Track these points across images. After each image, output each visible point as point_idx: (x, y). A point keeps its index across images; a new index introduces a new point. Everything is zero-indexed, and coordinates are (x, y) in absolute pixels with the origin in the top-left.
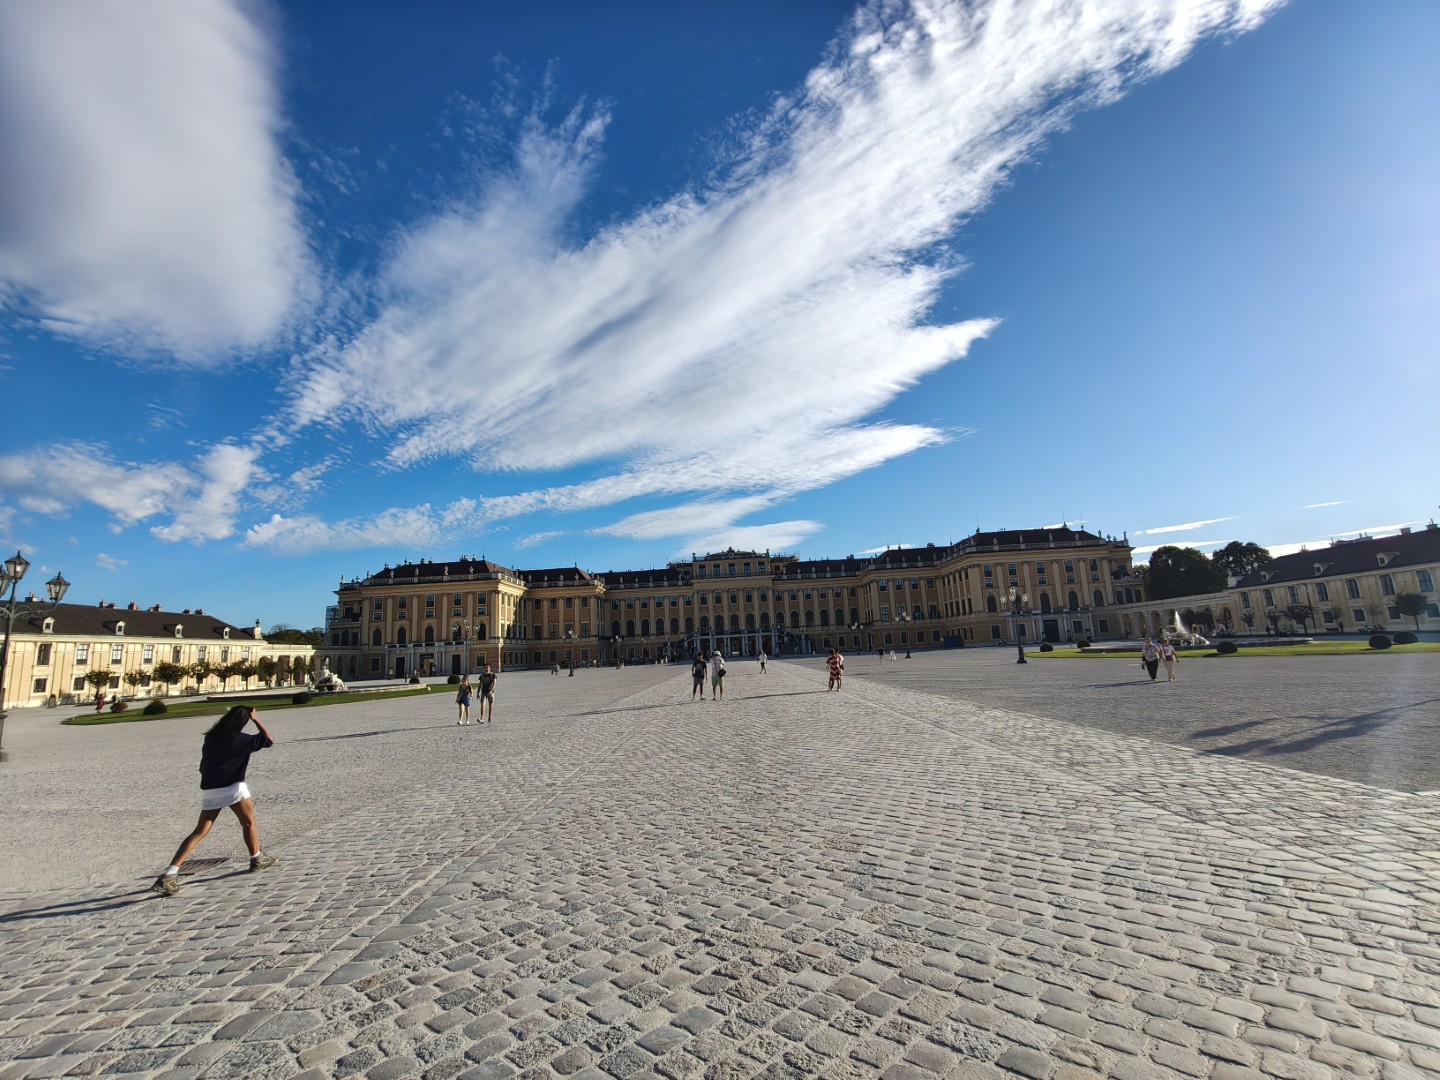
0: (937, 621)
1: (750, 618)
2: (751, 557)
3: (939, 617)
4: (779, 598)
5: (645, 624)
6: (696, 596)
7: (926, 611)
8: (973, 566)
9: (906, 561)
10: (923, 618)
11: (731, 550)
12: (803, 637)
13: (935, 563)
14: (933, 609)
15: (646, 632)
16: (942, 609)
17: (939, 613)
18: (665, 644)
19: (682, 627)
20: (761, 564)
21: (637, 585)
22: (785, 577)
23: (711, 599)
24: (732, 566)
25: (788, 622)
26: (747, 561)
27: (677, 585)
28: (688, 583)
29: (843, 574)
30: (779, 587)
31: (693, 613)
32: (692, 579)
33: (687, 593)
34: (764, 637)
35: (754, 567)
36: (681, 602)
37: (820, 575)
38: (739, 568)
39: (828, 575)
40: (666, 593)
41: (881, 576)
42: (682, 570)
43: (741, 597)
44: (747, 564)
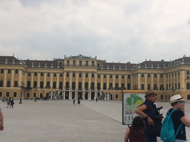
0: (162, 91)
1: (87, 84)
2: (89, 59)
3: (164, 90)
4: (99, 77)
5: (42, 83)
6: (65, 73)
7: (159, 86)
8: (182, 70)
9: (153, 66)
10: (157, 90)
11: (80, 55)
12: (108, 93)
13: (164, 68)
14: (162, 86)
15: (42, 86)
16: (165, 87)
17: (164, 88)
18: (50, 92)
19: (58, 85)
20: (93, 62)
21: (39, 67)
22: (102, 69)
23: (71, 75)
24: (81, 62)
25: (102, 87)
26: (87, 60)
27: (57, 68)
28: (62, 67)
29: (126, 69)
30: (100, 72)
31: (63, 80)
32: (64, 66)
33: (61, 71)
34: (92, 93)
35: (90, 63)
36: (58, 75)
37: (117, 69)
38: (84, 63)
39: (120, 69)
40: (52, 71)
41: (143, 71)
42: (59, 62)
43: (84, 75)
44: (87, 62)
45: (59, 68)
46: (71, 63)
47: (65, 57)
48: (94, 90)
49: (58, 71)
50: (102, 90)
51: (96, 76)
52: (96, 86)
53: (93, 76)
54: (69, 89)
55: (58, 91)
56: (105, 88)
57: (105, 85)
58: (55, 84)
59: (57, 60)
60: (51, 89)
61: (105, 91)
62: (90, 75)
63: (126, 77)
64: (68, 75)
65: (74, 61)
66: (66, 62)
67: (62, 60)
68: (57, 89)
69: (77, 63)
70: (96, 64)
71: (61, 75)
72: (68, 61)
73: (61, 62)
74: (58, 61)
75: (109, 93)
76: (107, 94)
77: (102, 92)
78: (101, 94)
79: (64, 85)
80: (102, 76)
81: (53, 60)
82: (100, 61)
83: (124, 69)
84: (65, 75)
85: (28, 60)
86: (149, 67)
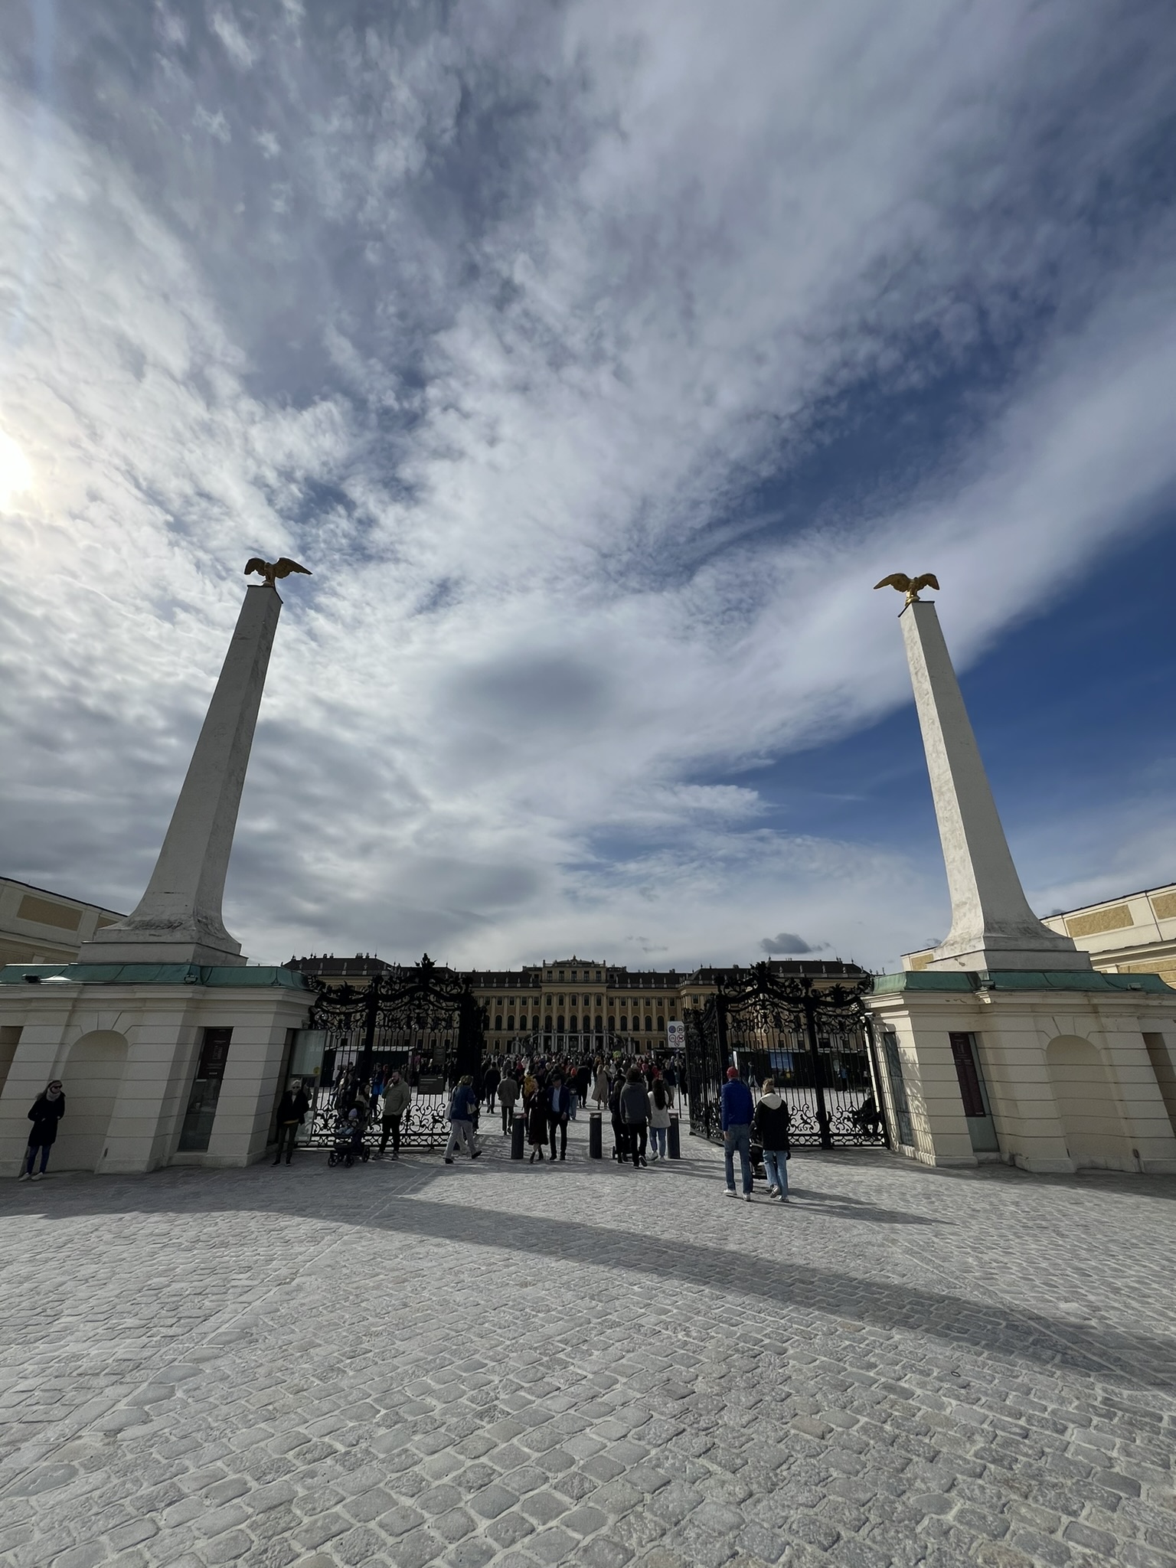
1: (587, 1020)
2: (590, 967)
4: (611, 1003)
6: (543, 998)
11: (574, 959)
19: (529, 1025)
20: (599, 973)
21: (495, 985)
22: (617, 986)
23: (555, 1000)
24: (574, 973)
25: (618, 1024)
26: (587, 969)
27: (528, 987)
28: (537, 986)
29: (665, 986)
30: (613, 994)
31: (540, 1012)
32: (541, 982)
33: (536, 994)
34: (597, 1038)
35: (593, 976)
36: (530, 1002)
37: (646, 986)
38: (580, 975)
39: (653, 986)
40: (519, 993)
41: (696, 991)
42: (533, 973)
43: (580, 1001)
44: (587, 972)
45: (533, 987)
46: (556, 975)
47: (544, 963)
48: (601, 1032)
49: (530, 993)
50: (618, 1032)
51: (604, 1001)
52: (605, 1023)
53: (599, 1003)
54: (550, 1032)
55: (529, 1036)
56: (624, 1028)
57: (624, 1019)
58: (524, 1020)
59: (530, 969)
60: (516, 1032)
61: (624, 1034)
62: (593, 1001)
63: (666, 1003)
64: (549, 1002)
65: (562, 972)
66: (545, 976)
67: (540, 969)
68: (529, 1032)
69: (568, 975)
70: (603, 976)
71: (536, 1003)
72: (550, 972)
73: (536, 973)
74: (530, 973)
75: (632, 1039)
76: (627, 1040)
77: (618, 1036)
78: (615, 1040)
79: (542, 1023)
80: (617, 1002)
81: (520, 970)
82: (614, 969)
83: (661, 986)
84: (543, 1001)
85: (474, 971)
86: (707, 982)
